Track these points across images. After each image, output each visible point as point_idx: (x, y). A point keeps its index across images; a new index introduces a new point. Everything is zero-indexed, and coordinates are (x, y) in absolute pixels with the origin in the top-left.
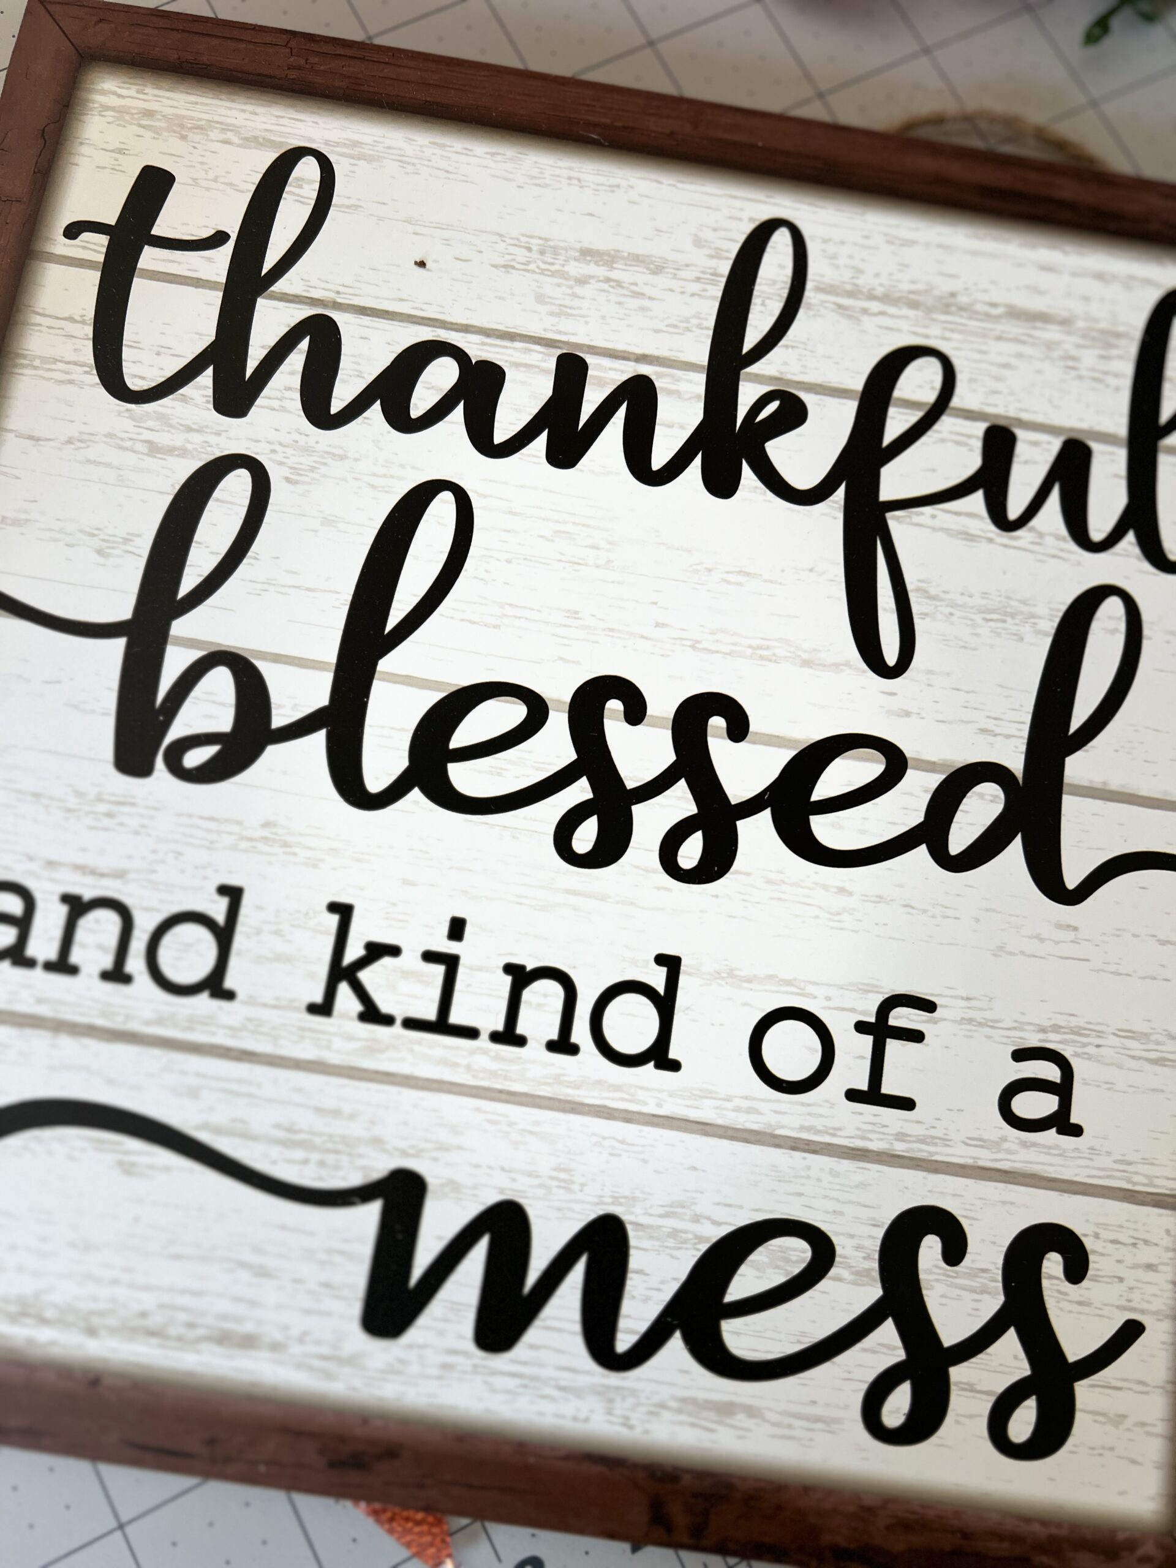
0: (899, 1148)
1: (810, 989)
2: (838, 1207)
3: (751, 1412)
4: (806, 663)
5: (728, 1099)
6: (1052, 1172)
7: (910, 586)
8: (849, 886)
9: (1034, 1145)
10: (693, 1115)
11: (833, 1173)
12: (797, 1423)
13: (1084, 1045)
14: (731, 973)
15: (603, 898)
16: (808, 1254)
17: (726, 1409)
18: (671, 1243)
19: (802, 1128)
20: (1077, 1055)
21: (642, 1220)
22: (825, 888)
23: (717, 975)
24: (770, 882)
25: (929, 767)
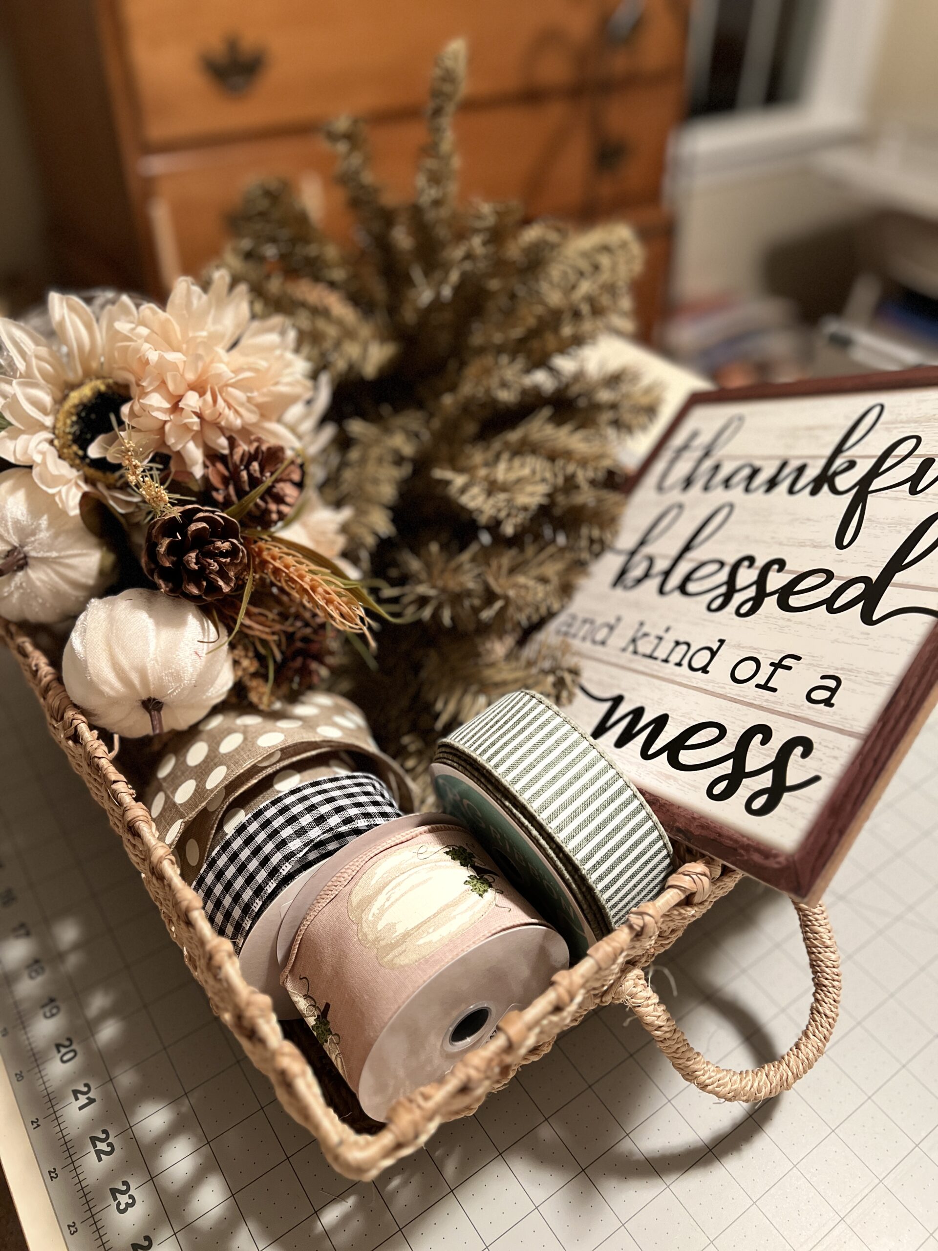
0: (765, 704)
1: (761, 651)
2: (734, 720)
3: (675, 779)
4: (815, 547)
5: (718, 683)
6: (815, 719)
7: (865, 518)
8: (791, 619)
9: (813, 708)
10: (705, 687)
11: (739, 710)
12: (687, 786)
13: (850, 675)
14: (739, 645)
15: (712, 621)
16: (717, 734)
17: (668, 777)
18: (679, 724)
19: (737, 695)
20: (845, 679)
21: (675, 717)
22: (783, 619)
23: (734, 646)
24: (766, 617)
25: (840, 578)
